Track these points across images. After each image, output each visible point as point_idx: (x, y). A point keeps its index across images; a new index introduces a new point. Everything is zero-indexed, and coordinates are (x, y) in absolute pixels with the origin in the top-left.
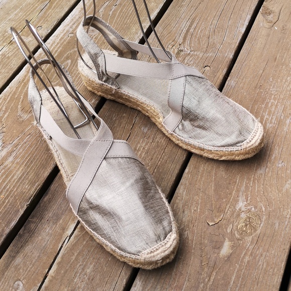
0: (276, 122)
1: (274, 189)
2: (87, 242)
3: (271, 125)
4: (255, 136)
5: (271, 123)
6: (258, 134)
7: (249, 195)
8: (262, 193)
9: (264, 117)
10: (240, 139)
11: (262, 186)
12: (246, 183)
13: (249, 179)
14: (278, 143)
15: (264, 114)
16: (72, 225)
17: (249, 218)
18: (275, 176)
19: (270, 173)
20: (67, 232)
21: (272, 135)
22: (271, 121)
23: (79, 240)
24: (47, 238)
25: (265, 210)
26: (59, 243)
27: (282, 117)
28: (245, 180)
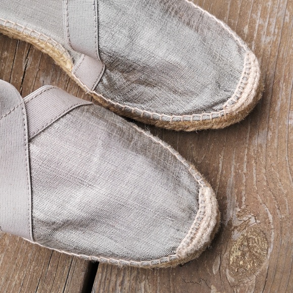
0: (276, 31)
1: (284, 173)
3: (268, 39)
4: (246, 84)
5: (268, 34)
6: (251, 80)
7: (244, 193)
8: (265, 184)
9: (255, 22)
10: (217, 99)
11: (264, 171)
12: (235, 168)
13: (240, 159)
14: (285, 76)
15: (254, 16)
17: (248, 239)
18: (284, 146)
19: (276, 141)
21: (273, 60)
22: (268, 29)
25: (274, 218)
27: (287, 18)
28: (234, 162)
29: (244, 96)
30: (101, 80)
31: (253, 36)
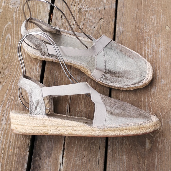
0: (153, 53)
1: (163, 100)
2: (73, 163)
3: (151, 56)
5: (151, 54)
7: (151, 108)
8: (157, 104)
9: (146, 50)
11: (156, 100)
12: (147, 100)
13: (148, 97)
14: (158, 68)
15: (145, 48)
16: (60, 156)
18: (162, 91)
19: (159, 90)
20: (59, 161)
21: (154, 63)
22: (150, 52)
23: (68, 163)
24: (49, 168)
25: (162, 114)
26: (57, 169)
28: (146, 98)
29: (149, 77)
30: (102, 77)
31: (146, 55)
